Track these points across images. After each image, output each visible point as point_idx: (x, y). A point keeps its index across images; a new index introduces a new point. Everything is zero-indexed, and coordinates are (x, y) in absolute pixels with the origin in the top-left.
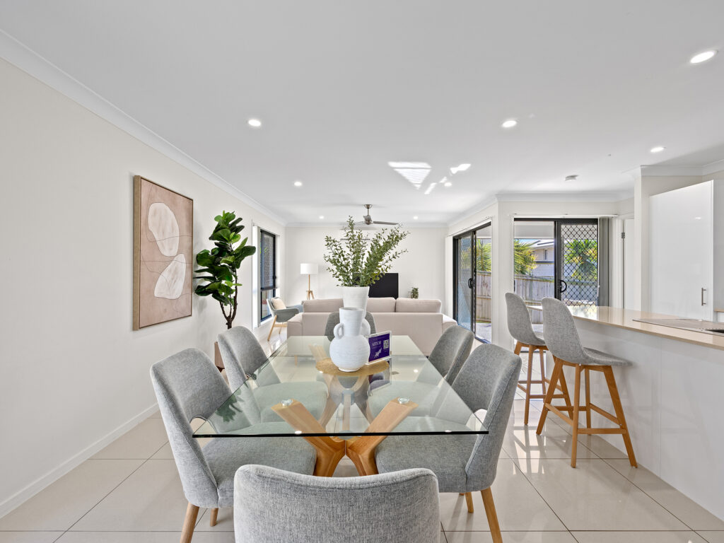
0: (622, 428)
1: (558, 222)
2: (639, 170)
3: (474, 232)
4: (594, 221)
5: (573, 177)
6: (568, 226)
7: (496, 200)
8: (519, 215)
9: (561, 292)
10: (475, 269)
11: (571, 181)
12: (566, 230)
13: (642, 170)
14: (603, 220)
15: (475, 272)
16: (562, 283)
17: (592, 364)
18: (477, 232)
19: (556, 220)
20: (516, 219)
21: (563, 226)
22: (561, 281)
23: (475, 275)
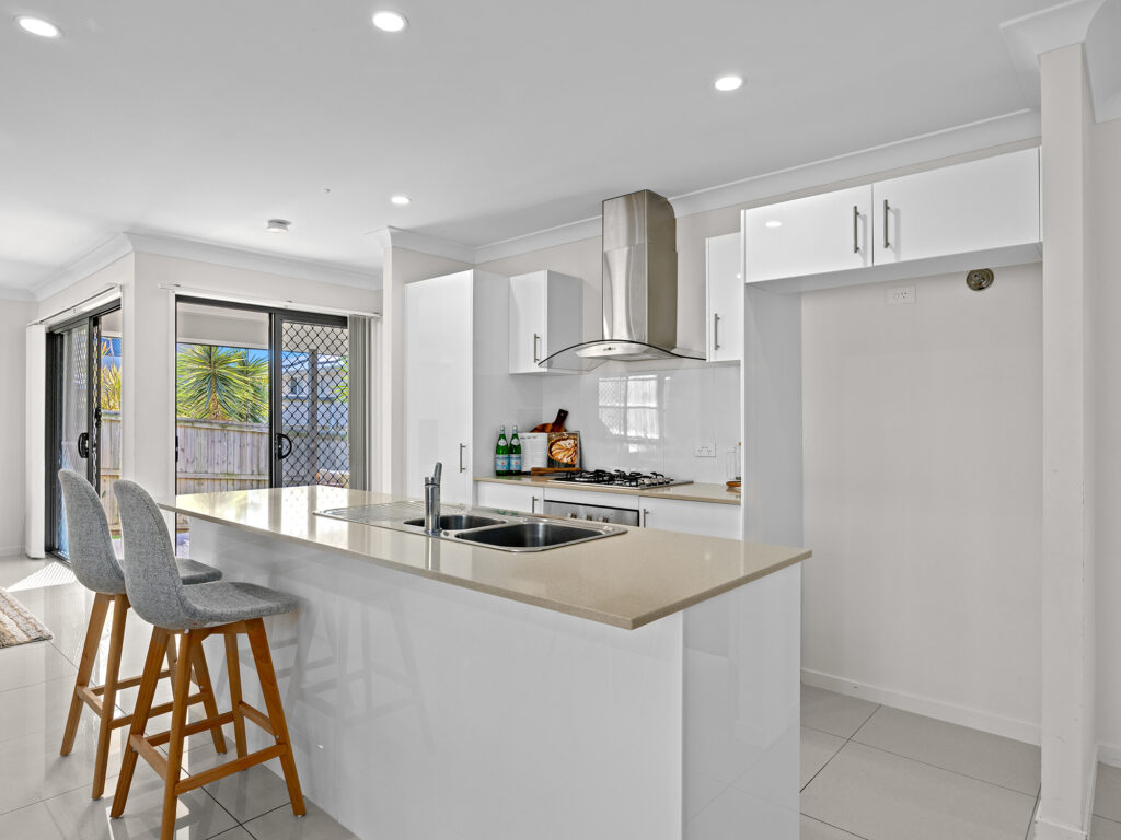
0: (279, 743)
1: (277, 315)
2: (387, 234)
3: (95, 319)
4: (342, 321)
5: (282, 223)
6: (297, 326)
7: (130, 248)
8: (186, 289)
9: (281, 457)
10: (98, 410)
11: (276, 230)
12: (292, 333)
13: (392, 235)
14: (356, 319)
15: (98, 416)
16: (284, 440)
17: (208, 625)
18: (104, 319)
19: (271, 311)
20: (179, 298)
21: (286, 325)
22: (281, 436)
23: (98, 425)
